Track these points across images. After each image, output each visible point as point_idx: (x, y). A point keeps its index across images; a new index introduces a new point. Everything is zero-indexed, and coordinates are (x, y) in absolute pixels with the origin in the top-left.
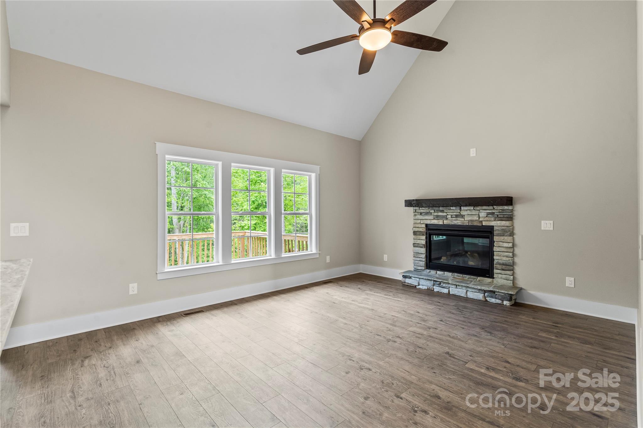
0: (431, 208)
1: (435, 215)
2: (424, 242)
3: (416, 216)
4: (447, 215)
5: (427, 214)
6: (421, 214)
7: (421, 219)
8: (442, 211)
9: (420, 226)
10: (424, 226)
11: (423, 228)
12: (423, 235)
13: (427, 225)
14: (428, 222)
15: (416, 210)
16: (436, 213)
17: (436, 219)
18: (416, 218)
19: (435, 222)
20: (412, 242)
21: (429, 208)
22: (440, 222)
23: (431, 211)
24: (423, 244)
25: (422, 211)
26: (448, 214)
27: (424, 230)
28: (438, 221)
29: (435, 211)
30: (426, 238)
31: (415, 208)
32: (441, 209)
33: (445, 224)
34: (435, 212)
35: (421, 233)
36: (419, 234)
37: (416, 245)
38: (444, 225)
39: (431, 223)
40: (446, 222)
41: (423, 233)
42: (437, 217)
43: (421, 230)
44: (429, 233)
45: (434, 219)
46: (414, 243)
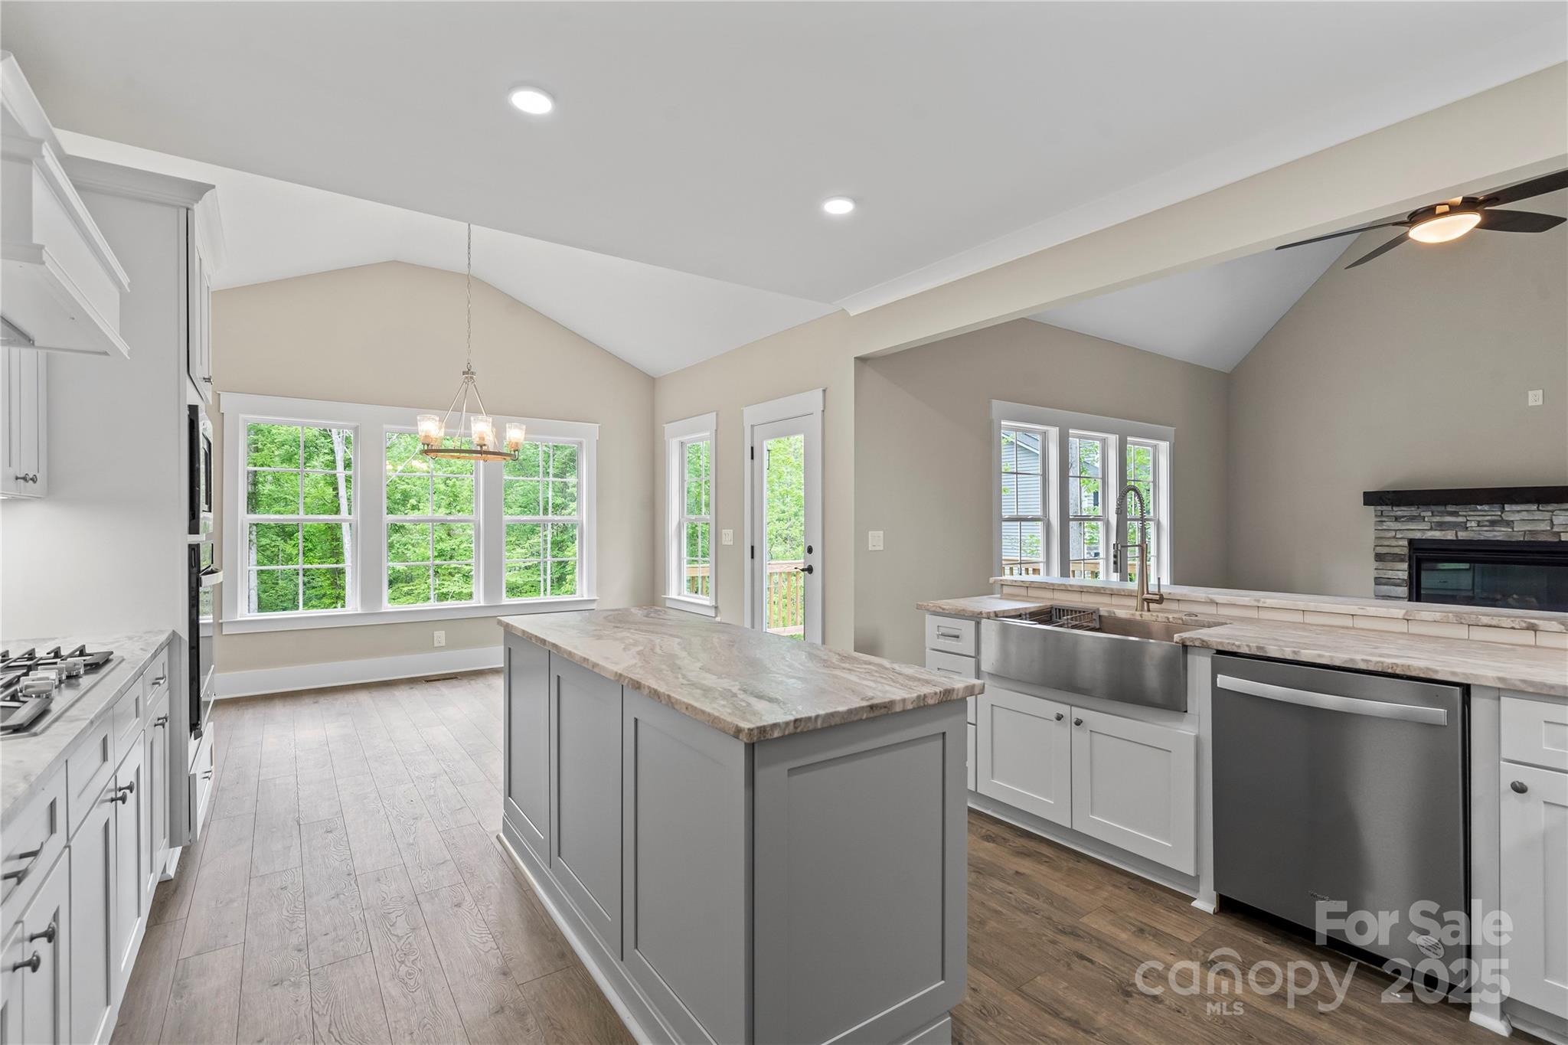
0: (1422, 508)
1: (1435, 520)
2: (1404, 575)
3: (1384, 523)
4: (1468, 520)
5: (1412, 519)
6: (1397, 519)
7: (1396, 530)
8: (1455, 514)
9: (1394, 543)
10: (1406, 543)
11: (1401, 547)
12: (1402, 561)
13: (1411, 542)
14: (1418, 535)
15: (1382, 511)
16: (1438, 518)
17: (1436, 530)
18: (1385, 527)
19: (1437, 535)
20: (1373, 574)
21: (1418, 508)
22: (1450, 535)
23: (1423, 514)
24: (1401, 577)
25: (1399, 513)
26: (1468, 518)
27: (1405, 551)
28: (1443, 532)
29: (1436, 513)
30: (1410, 566)
31: (1379, 508)
32: (1450, 508)
33: (1459, 538)
34: (1433, 515)
35: (1397, 558)
36: (1390, 558)
37: (1384, 581)
38: (1458, 542)
39: (1424, 538)
40: (1463, 535)
41: (1403, 557)
42: (1441, 526)
43: (1397, 550)
44: (1417, 556)
45: (1431, 529)
46: (1376, 578)
